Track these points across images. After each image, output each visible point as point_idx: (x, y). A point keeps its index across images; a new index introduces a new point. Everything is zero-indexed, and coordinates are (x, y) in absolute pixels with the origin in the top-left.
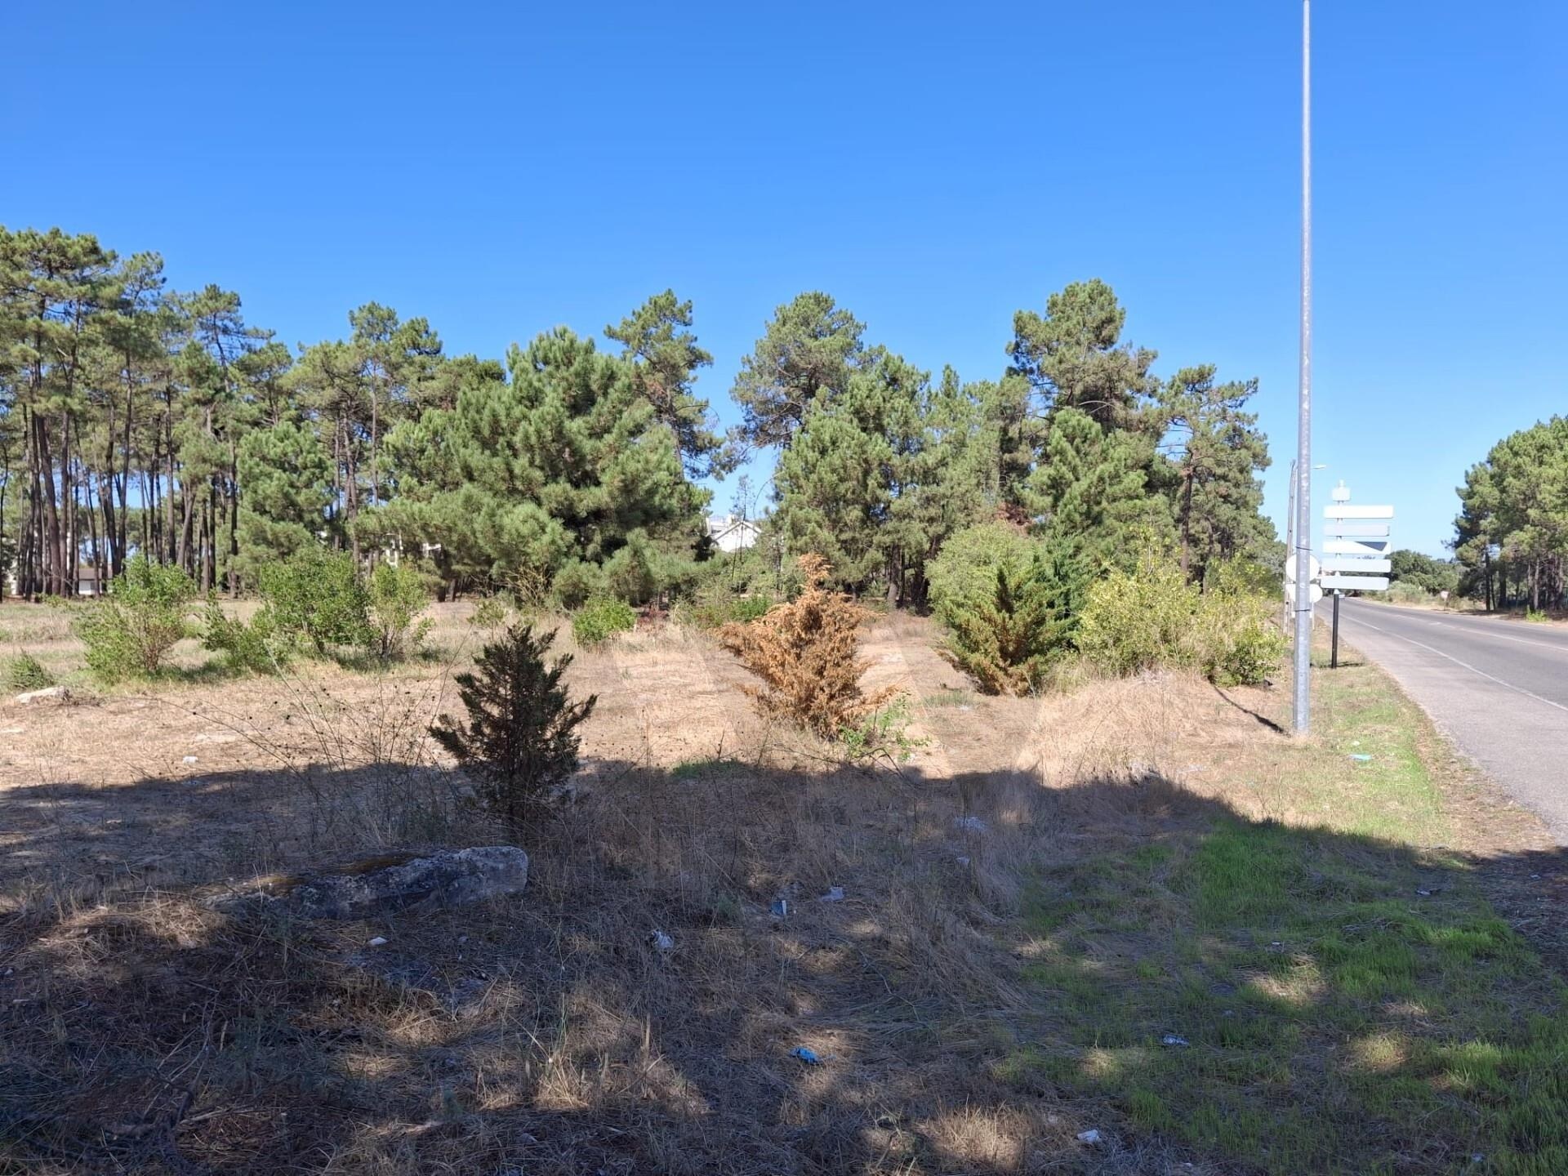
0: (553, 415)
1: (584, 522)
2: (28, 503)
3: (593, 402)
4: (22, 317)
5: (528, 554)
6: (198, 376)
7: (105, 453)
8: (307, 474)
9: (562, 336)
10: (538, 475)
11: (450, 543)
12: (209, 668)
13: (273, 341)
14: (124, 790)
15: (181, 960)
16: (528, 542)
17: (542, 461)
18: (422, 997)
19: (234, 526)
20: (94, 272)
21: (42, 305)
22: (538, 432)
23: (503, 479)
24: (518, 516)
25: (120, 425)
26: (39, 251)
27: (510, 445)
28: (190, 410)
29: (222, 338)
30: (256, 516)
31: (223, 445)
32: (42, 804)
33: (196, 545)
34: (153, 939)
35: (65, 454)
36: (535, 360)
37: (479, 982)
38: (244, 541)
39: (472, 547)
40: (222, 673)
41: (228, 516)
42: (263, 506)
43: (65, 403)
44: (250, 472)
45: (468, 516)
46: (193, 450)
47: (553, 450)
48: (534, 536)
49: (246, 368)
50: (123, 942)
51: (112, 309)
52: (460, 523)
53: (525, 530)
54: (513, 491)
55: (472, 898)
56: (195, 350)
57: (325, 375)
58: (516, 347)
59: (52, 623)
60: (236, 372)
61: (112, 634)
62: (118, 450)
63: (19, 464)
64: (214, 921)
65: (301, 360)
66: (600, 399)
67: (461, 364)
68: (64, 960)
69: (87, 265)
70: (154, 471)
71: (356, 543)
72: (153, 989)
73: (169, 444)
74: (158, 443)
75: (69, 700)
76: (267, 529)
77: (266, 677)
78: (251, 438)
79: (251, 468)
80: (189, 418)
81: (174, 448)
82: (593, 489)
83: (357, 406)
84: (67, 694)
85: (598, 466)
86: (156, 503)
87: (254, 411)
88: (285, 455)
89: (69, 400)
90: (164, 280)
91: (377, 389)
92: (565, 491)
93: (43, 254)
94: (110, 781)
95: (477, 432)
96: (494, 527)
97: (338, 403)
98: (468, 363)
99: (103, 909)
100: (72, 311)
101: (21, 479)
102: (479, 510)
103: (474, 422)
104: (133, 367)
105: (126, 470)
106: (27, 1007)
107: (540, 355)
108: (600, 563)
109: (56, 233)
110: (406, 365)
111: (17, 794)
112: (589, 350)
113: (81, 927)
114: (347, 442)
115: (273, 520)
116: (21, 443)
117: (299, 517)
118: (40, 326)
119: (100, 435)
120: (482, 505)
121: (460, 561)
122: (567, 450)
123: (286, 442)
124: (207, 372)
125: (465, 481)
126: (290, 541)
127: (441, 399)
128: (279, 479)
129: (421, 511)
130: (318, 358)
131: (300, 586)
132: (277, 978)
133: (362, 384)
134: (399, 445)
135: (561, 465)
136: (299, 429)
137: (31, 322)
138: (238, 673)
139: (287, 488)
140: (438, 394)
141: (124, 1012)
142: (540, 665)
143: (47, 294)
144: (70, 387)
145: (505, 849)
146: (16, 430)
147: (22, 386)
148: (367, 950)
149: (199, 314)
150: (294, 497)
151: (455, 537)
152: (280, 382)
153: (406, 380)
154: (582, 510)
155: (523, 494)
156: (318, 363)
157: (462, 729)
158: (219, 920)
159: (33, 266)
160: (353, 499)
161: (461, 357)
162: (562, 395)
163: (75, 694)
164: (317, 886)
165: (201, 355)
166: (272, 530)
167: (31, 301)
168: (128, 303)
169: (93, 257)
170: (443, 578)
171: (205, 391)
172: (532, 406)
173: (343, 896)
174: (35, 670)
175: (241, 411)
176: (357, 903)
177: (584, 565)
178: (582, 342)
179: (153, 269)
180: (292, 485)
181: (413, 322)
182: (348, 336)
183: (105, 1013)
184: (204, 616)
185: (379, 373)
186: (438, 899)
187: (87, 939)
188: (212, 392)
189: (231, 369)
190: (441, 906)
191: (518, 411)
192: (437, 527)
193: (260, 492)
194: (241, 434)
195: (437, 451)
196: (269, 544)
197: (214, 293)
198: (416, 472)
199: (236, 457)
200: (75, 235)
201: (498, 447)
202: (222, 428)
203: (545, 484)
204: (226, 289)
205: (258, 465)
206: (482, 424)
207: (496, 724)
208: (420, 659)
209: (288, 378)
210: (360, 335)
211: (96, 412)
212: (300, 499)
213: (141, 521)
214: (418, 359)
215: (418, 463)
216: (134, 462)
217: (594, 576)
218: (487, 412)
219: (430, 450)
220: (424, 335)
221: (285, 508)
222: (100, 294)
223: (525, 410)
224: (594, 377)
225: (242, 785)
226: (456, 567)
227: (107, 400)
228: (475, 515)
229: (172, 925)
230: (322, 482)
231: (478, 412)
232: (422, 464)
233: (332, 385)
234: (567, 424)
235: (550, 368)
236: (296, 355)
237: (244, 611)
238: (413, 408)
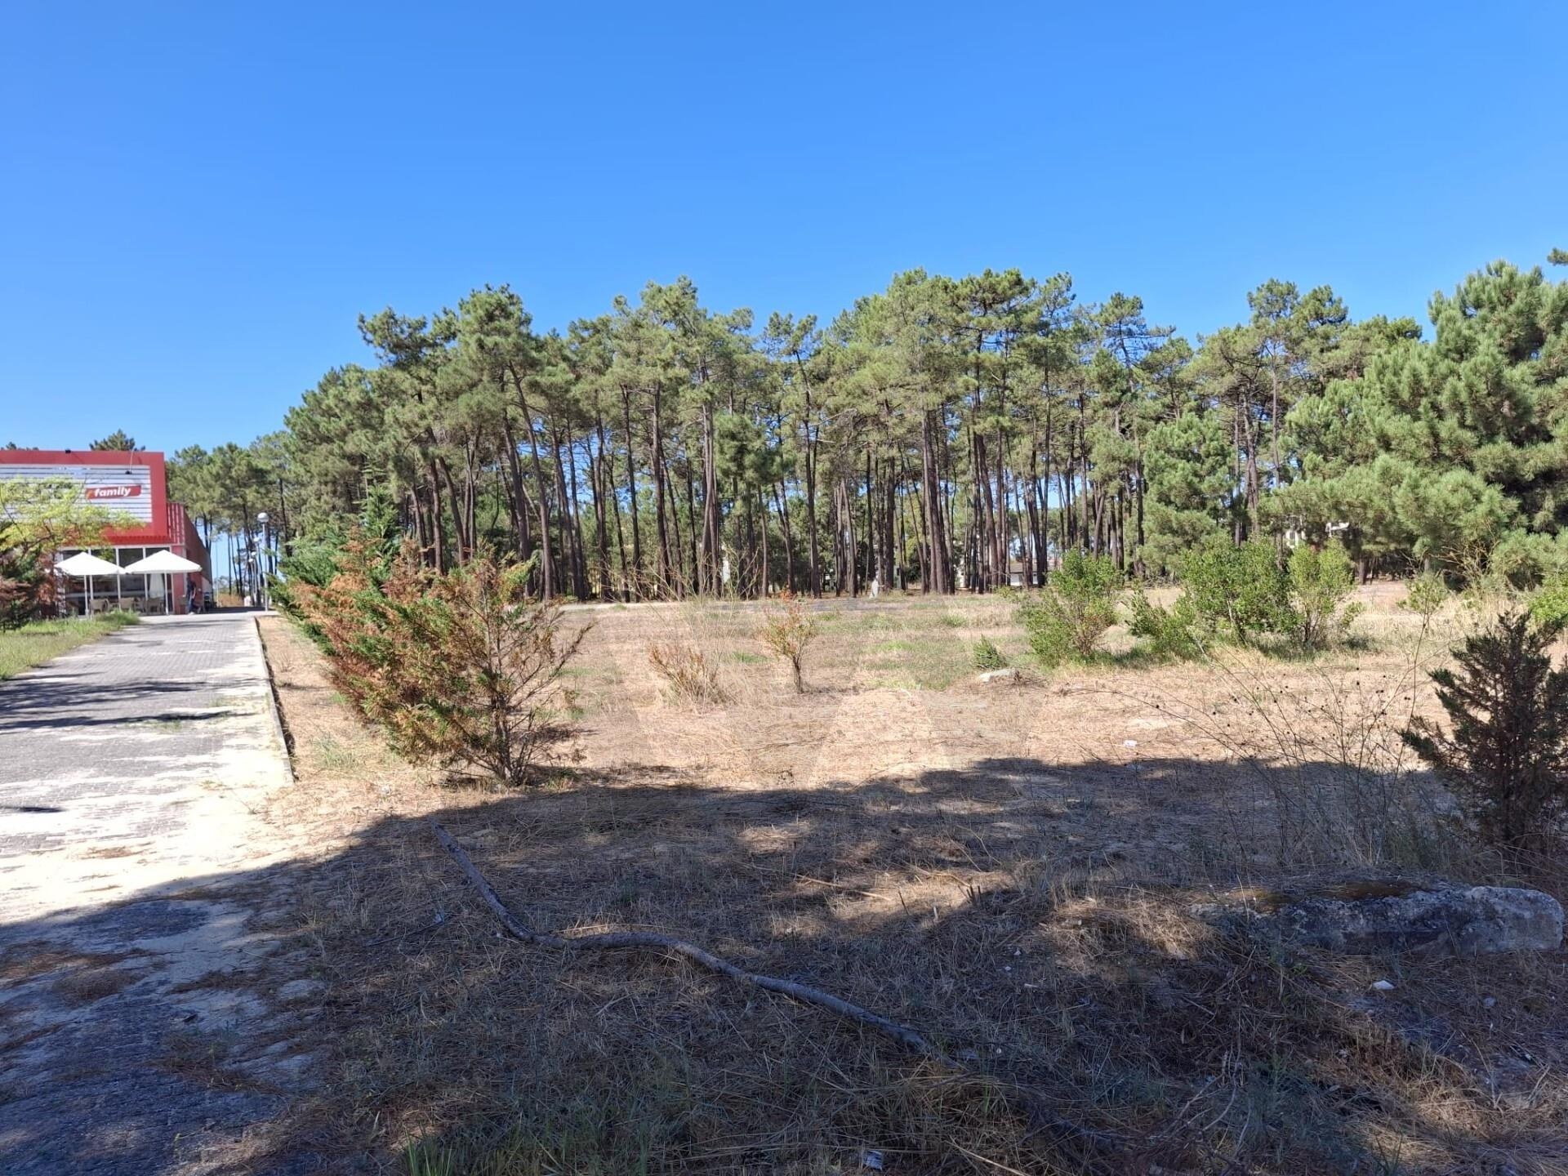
0: (1489, 365)
1: (1531, 486)
2: (971, 510)
3: (1540, 342)
4: (965, 353)
5: (1459, 528)
6: (1106, 381)
7: (1030, 461)
8: (1210, 461)
9: (1498, 272)
10: (1468, 436)
11: (1365, 520)
12: (1135, 654)
13: (1174, 336)
14: (1075, 768)
15: (1172, 970)
16: (1459, 514)
17: (1475, 419)
18: (1450, 1069)
19: (1140, 519)
20: (1019, 302)
21: (980, 340)
22: (1470, 387)
23: (1427, 445)
24: (1446, 486)
25: (1042, 436)
26: (977, 292)
27: (1434, 406)
28: (1101, 413)
29: (1127, 342)
30: (1162, 507)
31: (1129, 442)
32: (1011, 777)
33: (1105, 538)
34: (1143, 943)
35: (999, 466)
36: (1464, 305)
37: (1523, 1065)
38: (1152, 532)
39: (1391, 523)
40: (1149, 659)
41: (1135, 511)
42: (1168, 497)
43: (998, 422)
44: (1156, 465)
45: (1386, 490)
46: (1104, 450)
47: (1489, 406)
48: (1466, 506)
49: (1148, 367)
50: (1115, 942)
51: (1032, 333)
52: (1376, 499)
53: (1455, 501)
54: (1437, 458)
55: (1490, 949)
56: (1104, 357)
57: (1224, 362)
58: (1439, 295)
59: (997, 611)
60: (1140, 372)
61: (1051, 620)
62: (1040, 458)
63: (964, 478)
64: (1200, 932)
65: (1201, 351)
66: (1551, 337)
67: (1368, 327)
68: (1064, 950)
69: (1012, 296)
70: (1069, 475)
71: (1257, 527)
72: (1149, 998)
73: (1083, 446)
74: (1072, 448)
75: (1019, 680)
76: (1173, 519)
77: (1190, 664)
78: (1157, 433)
79: (1156, 461)
80: (1100, 421)
81: (1086, 450)
82: (1542, 446)
83: (1257, 388)
84: (1018, 676)
85: (1549, 418)
86: (1071, 502)
87: (1156, 407)
88: (1189, 445)
89: (1001, 419)
90: (1074, 297)
91: (1276, 368)
92: (1505, 452)
93: (979, 295)
94: (1063, 760)
95: (1394, 395)
96: (1417, 499)
97: (1237, 388)
98: (1376, 325)
99: (1092, 901)
100: (1002, 339)
101: (966, 490)
102: (1398, 482)
103: (1391, 385)
104: (1051, 382)
105: (1047, 476)
106: (1037, 994)
107: (1471, 298)
108: (1554, 534)
109: (988, 274)
110: (1307, 339)
111: (989, 765)
112: (1535, 281)
113: (1075, 918)
114: (1247, 426)
115: (1178, 509)
116: (965, 460)
117: (1202, 505)
118: (978, 358)
119: (1024, 446)
120: (1403, 477)
121: (1372, 539)
122: (1506, 403)
123: (1190, 432)
124: (1115, 376)
125: (1381, 451)
126: (1194, 529)
127: (1346, 368)
128: (1183, 469)
129: (1332, 488)
130: (1217, 346)
131: (1221, 572)
132: (1274, 1009)
133: (1261, 366)
134: (1302, 422)
135: (1499, 423)
136: (1201, 417)
137: (971, 357)
138: (1163, 659)
139: (1190, 477)
140: (1343, 364)
141: (1125, 1018)
142: (1546, 662)
143: (984, 329)
144: (1001, 407)
145: (1531, 894)
146: (962, 450)
147: (966, 411)
148: (1372, 994)
149: (1107, 323)
150: (1199, 486)
151: (1371, 514)
152: (1180, 375)
153: (1307, 353)
154: (1528, 472)
155: (1450, 459)
156: (1217, 350)
157: (1440, 735)
158: (1206, 932)
159: (972, 306)
160: (1254, 483)
161: (1368, 319)
162: (1499, 341)
163: (1024, 674)
164: (1306, 908)
165: (1108, 360)
166: (1177, 519)
167: (972, 336)
168: (1046, 325)
169: (1017, 289)
170: (1352, 559)
171: (1114, 394)
172: (1462, 359)
173: (1336, 923)
174: (992, 652)
175: (1146, 408)
176: (1351, 934)
177: (1533, 537)
178: (1525, 273)
179: (1064, 289)
180: (1196, 474)
181: (1315, 291)
182: (1245, 317)
183: (1106, 1017)
184: (1130, 604)
185: (1279, 351)
186: (1448, 943)
187: (1082, 931)
188: (1119, 394)
189: (1135, 370)
190: (1452, 953)
191: (1443, 367)
192: (1350, 504)
193: (1165, 483)
194: (1146, 431)
195: (1343, 425)
196: (1174, 532)
197: (1119, 301)
198: (1321, 449)
199: (1142, 453)
200: (1001, 275)
201: (1421, 409)
202: (1129, 426)
203: (1479, 446)
204: (1129, 296)
205: (1163, 458)
206: (1401, 387)
207: (1485, 731)
208: (1346, 647)
209: (1187, 372)
210: (1260, 315)
211: (1023, 427)
212: (1204, 487)
213: (1059, 520)
214: (1321, 329)
215: (1323, 439)
216: (1052, 467)
217: (1546, 550)
218: (1406, 375)
219: (1336, 423)
220: (1327, 304)
221: (1189, 497)
222: (1023, 320)
223: (1453, 364)
224: (1541, 312)
225: (1184, 774)
226: (1366, 547)
227: (1029, 413)
228: (1394, 488)
229: (1159, 930)
230: (1225, 468)
231: (1395, 374)
232: (1328, 439)
233: (1231, 371)
234: (1508, 372)
235: (1484, 312)
236: (1195, 346)
237: (1165, 598)
238: (1316, 382)
